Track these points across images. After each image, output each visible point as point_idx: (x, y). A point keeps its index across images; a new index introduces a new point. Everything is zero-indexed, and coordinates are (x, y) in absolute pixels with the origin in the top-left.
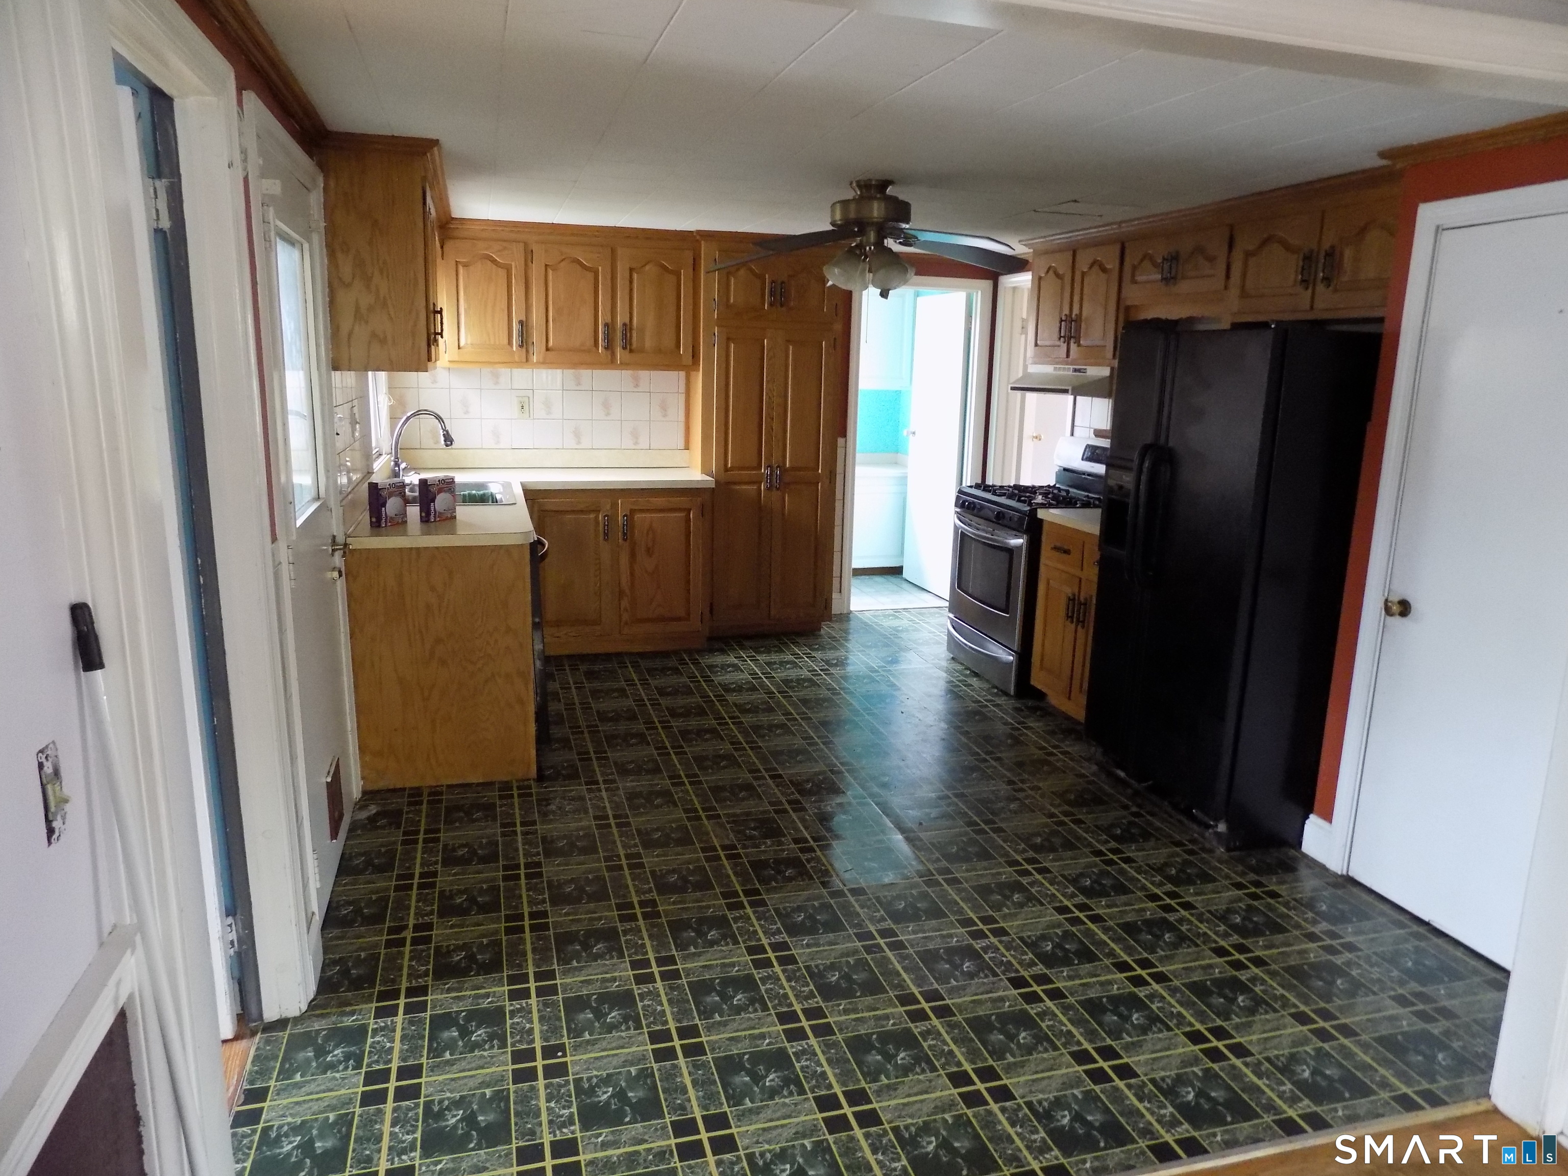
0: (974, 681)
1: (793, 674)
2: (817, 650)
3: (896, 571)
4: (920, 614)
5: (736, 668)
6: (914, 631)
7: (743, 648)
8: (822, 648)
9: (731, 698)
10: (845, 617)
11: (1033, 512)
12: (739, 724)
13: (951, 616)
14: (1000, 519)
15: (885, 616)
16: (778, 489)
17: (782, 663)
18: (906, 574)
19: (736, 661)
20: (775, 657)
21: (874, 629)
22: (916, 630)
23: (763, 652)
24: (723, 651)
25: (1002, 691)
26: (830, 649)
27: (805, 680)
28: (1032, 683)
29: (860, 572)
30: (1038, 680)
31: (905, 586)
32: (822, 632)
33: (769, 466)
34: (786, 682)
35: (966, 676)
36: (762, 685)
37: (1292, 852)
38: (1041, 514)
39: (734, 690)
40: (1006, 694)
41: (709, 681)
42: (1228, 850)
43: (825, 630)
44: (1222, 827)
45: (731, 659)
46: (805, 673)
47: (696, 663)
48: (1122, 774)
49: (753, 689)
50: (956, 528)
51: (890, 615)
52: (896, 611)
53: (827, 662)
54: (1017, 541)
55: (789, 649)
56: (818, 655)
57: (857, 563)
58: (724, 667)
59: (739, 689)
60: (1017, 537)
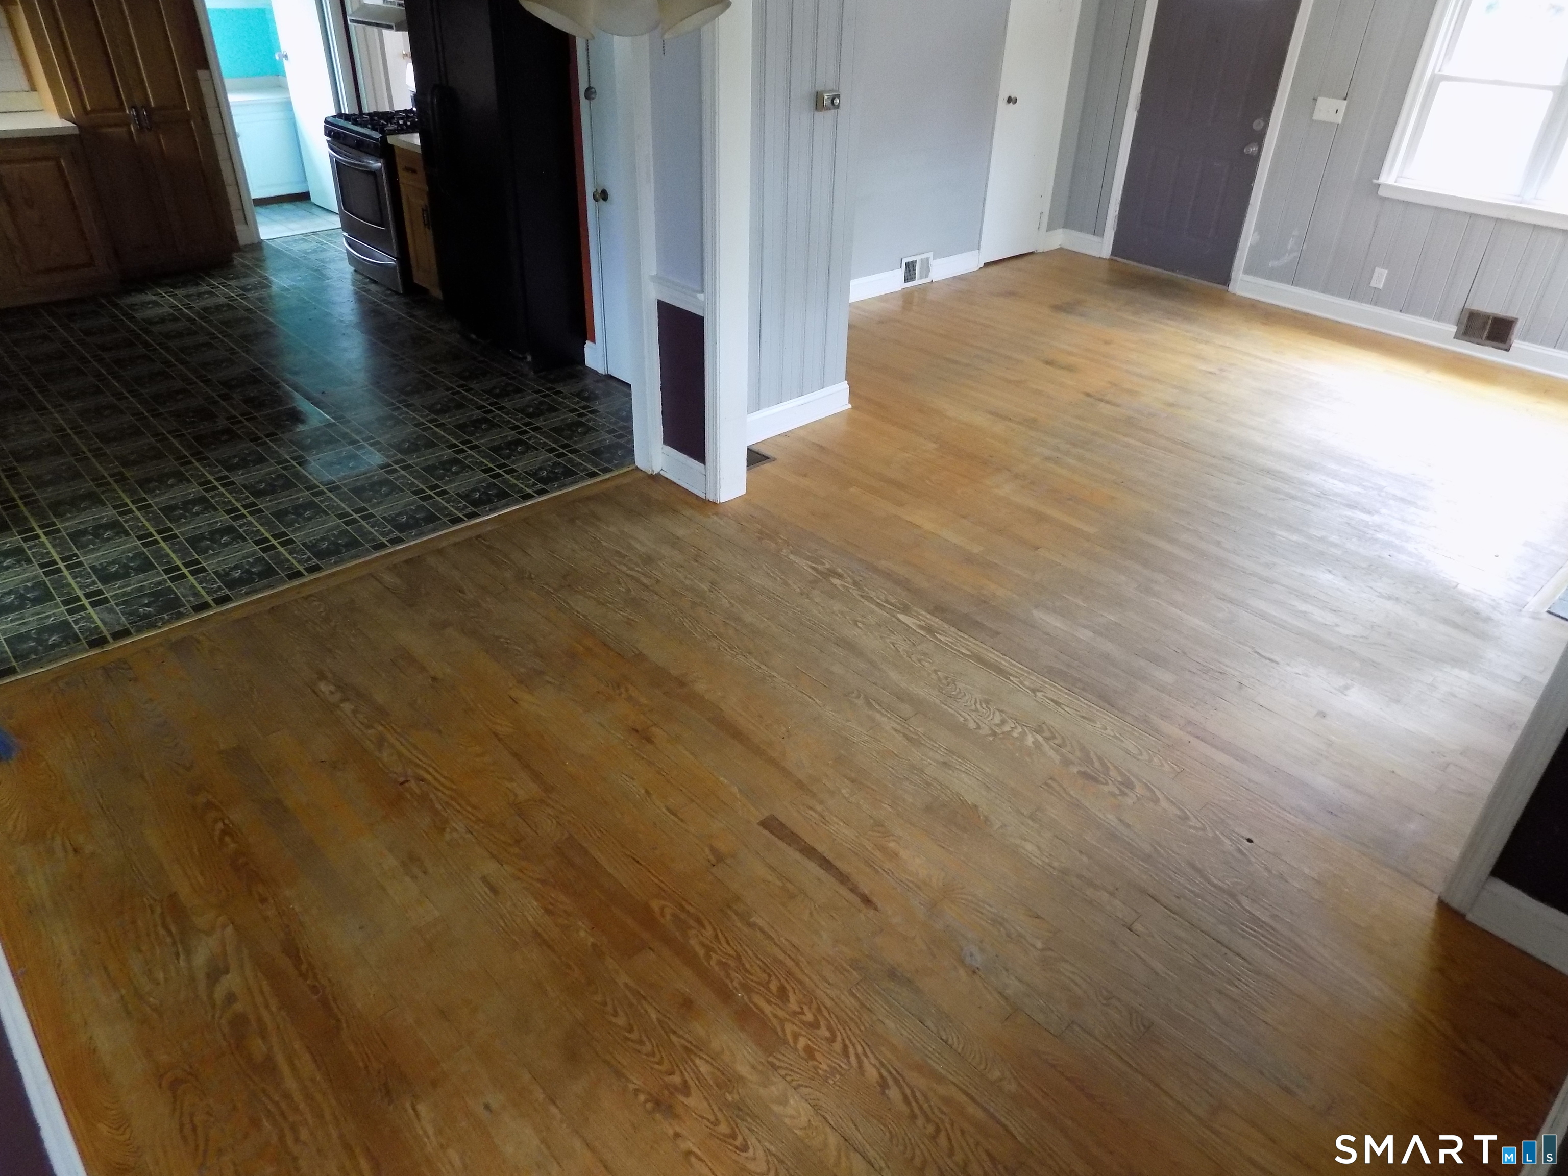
0: (373, 287)
1: (209, 302)
2: (232, 279)
3: (304, 197)
4: (327, 235)
5: (155, 303)
6: (321, 251)
7: (160, 286)
8: (237, 277)
9: (156, 329)
10: (258, 246)
11: (384, 139)
12: (168, 349)
13: (346, 234)
14: (361, 146)
15: (295, 241)
16: (149, 130)
17: (199, 295)
18: (314, 199)
19: (154, 298)
20: (192, 290)
21: (285, 254)
22: (325, 250)
23: (179, 288)
24: (141, 291)
25: (394, 291)
26: (244, 277)
27: (222, 306)
28: (416, 281)
29: (262, 202)
30: (419, 278)
31: (315, 210)
32: (235, 262)
33: (132, 107)
34: (205, 309)
35: (365, 284)
36: (183, 314)
37: (580, 368)
38: (391, 140)
39: (158, 322)
40: (397, 293)
41: (132, 318)
42: (535, 372)
43: (237, 259)
44: (529, 358)
45: (151, 297)
46: (222, 300)
47: (116, 305)
48: (473, 336)
49: (175, 319)
50: (331, 157)
51: (299, 240)
52: (306, 235)
53: (244, 289)
54: (377, 165)
55: (203, 279)
56: (233, 283)
57: (256, 193)
58: (144, 304)
59: (162, 320)
60: (377, 161)
